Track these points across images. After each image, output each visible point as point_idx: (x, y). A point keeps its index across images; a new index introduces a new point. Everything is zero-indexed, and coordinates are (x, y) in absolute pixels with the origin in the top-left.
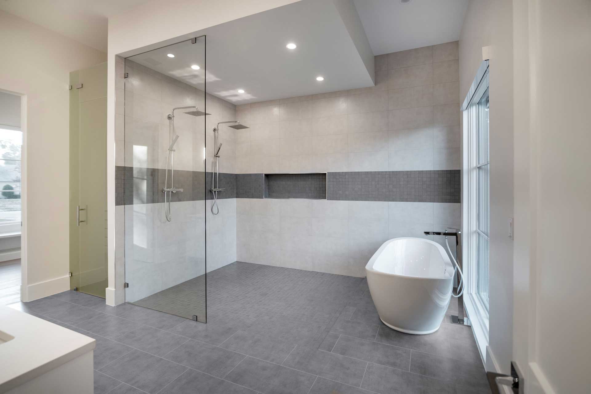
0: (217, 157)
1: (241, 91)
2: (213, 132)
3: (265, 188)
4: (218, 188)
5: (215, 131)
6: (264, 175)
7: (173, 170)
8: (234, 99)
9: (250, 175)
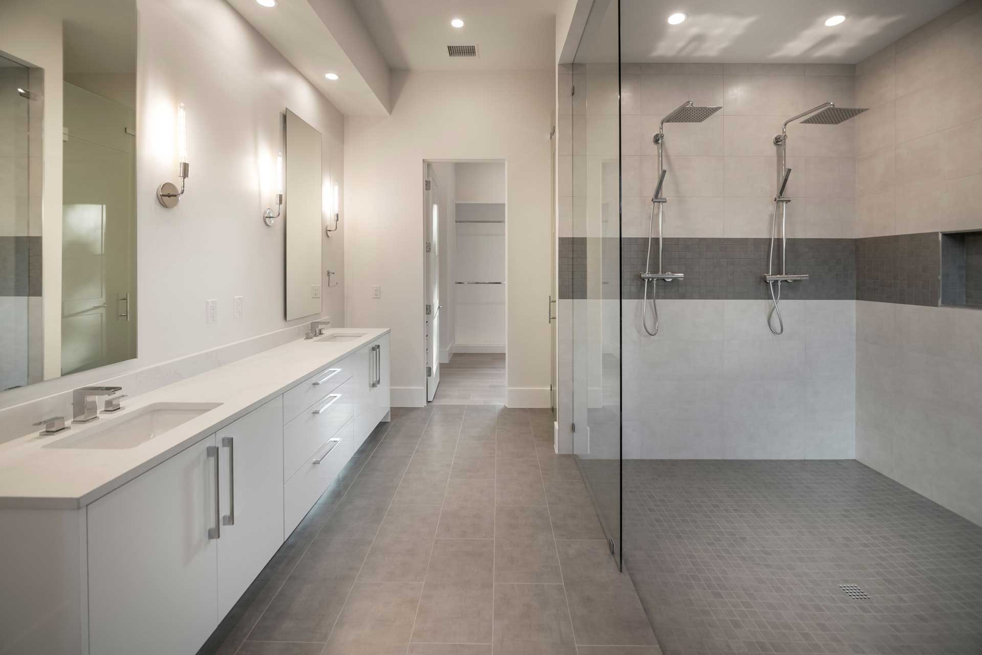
0: (783, 201)
1: (835, 21)
2: (774, 148)
3: (946, 276)
4: (786, 274)
5: (779, 143)
6: (940, 235)
7: (663, 239)
8: (834, 50)
9: (896, 238)
